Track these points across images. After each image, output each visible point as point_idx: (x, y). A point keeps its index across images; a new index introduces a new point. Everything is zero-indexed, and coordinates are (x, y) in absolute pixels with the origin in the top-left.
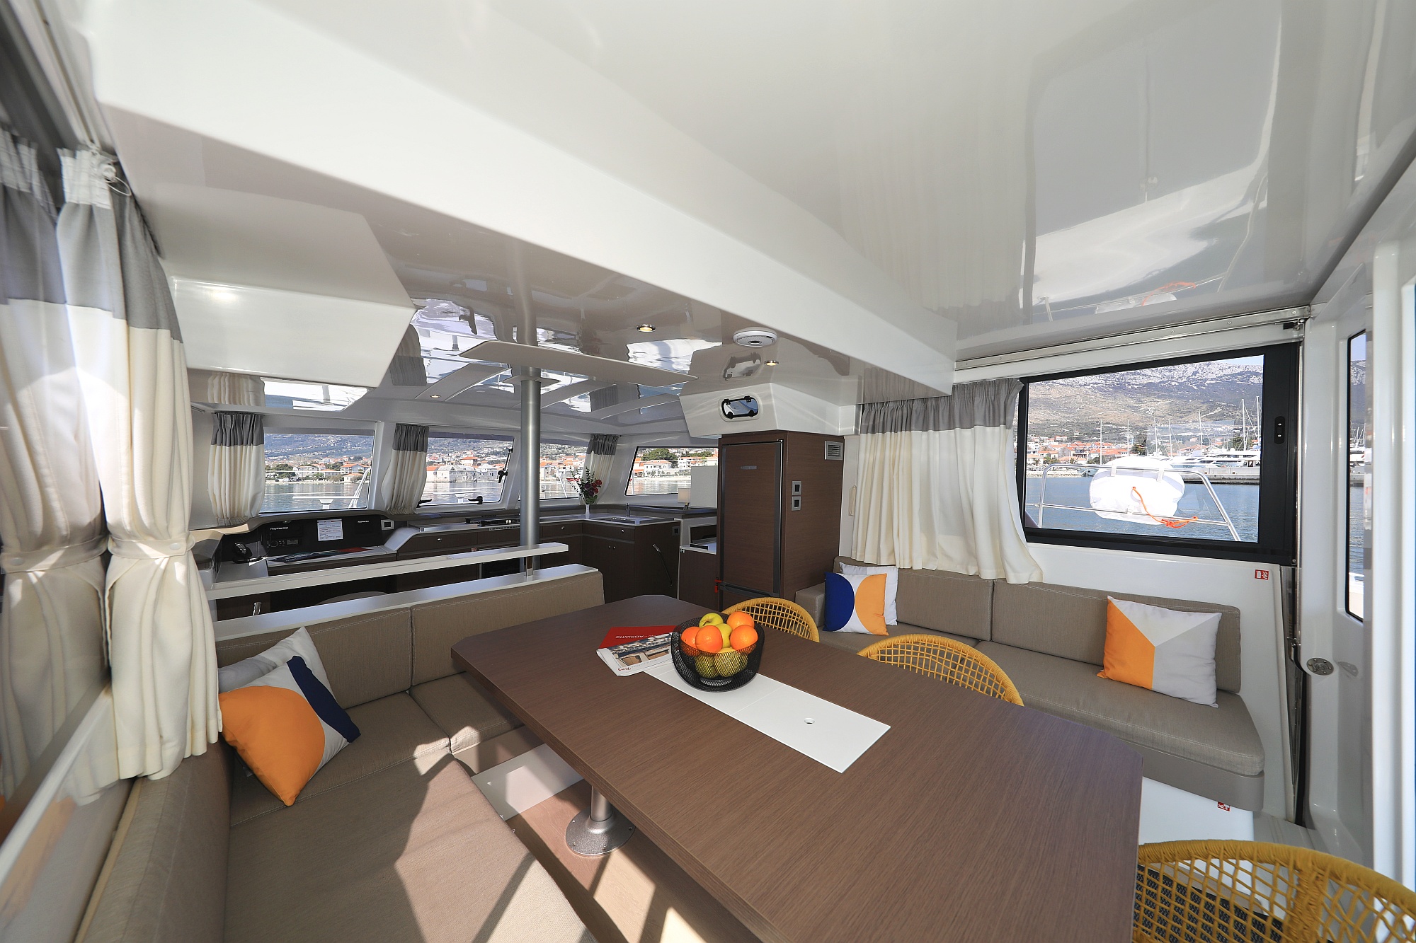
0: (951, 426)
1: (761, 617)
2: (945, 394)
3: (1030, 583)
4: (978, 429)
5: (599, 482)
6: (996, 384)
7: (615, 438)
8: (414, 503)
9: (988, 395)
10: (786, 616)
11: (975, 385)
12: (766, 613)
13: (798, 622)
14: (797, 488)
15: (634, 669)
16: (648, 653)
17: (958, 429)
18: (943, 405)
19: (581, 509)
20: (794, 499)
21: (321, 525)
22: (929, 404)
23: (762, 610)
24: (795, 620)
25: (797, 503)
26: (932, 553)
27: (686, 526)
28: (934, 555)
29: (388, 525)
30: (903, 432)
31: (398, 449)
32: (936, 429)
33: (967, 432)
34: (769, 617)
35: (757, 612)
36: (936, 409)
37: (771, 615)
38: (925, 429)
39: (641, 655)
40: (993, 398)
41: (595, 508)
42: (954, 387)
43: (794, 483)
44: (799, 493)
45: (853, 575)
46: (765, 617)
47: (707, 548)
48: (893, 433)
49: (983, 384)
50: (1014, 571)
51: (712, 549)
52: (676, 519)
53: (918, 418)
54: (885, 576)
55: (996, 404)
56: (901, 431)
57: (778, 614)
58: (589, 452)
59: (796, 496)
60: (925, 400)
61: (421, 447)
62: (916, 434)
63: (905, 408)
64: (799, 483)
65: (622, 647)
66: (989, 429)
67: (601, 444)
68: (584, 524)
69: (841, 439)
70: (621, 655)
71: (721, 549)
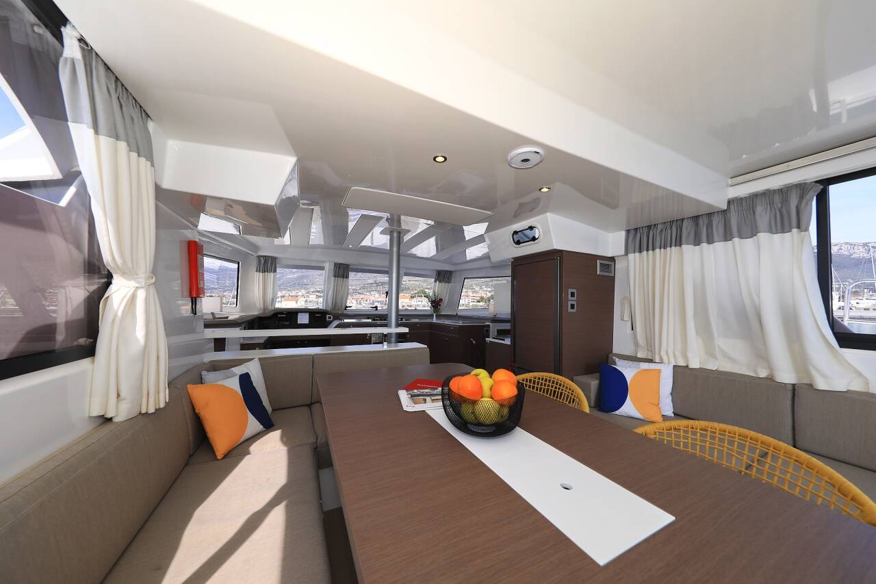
0: (727, 237)
1: (537, 388)
2: (718, 208)
3: (848, 392)
4: (763, 236)
5: (441, 300)
6: (784, 192)
7: (451, 272)
8: (344, 307)
9: (773, 204)
10: (559, 389)
11: (754, 197)
12: (541, 385)
13: (570, 395)
14: (573, 294)
15: (419, 407)
16: (433, 398)
17: (736, 240)
18: (716, 220)
19: (431, 316)
20: (570, 303)
21: (300, 316)
22: (701, 222)
23: (538, 382)
24: (567, 393)
25: (572, 306)
26: (710, 352)
27: (494, 328)
28: (713, 356)
29: (330, 318)
30: (673, 247)
31: (335, 277)
32: (710, 241)
33: (749, 243)
34: (544, 389)
35: (534, 383)
36: (710, 226)
37: (546, 387)
38: (697, 242)
39: (428, 399)
40: (779, 206)
41: (439, 316)
42: (729, 202)
43: (570, 291)
44: (575, 298)
45: (626, 368)
46: (541, 388)
47: (504, 340)
48: (662, 250)
49: (767, 194)
50: (824, 376)
51: (508, 341)
52: (487, 323)
53: (689, 234)
54: (659, 371)
55: (784, 210)
56: (671, 247)
57: (552, 387)
58: (435, 281)
59: (572, 301)
60: (696, 218)
61: (345, 276)
62: (687, 249)
63: (674, 228)
64: (574, 291)
65: (415, 391)
66: (777, 237)
67: (443, 276)
68: (432, 325)
69: (612, 259)
70: (412, 396)
71: (513, 342)
